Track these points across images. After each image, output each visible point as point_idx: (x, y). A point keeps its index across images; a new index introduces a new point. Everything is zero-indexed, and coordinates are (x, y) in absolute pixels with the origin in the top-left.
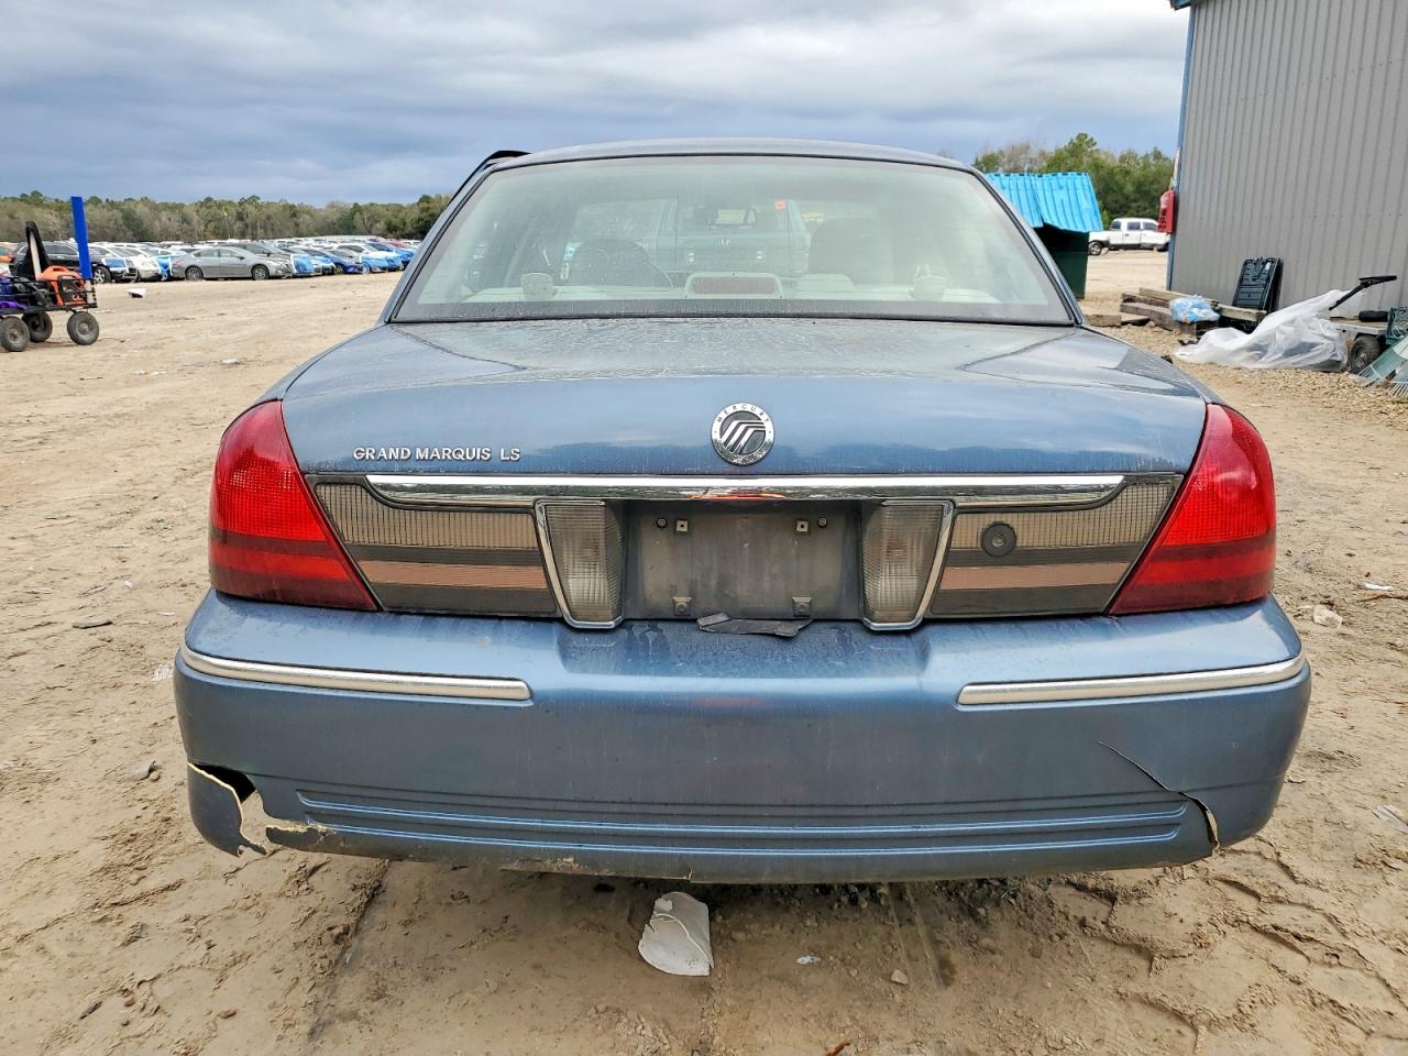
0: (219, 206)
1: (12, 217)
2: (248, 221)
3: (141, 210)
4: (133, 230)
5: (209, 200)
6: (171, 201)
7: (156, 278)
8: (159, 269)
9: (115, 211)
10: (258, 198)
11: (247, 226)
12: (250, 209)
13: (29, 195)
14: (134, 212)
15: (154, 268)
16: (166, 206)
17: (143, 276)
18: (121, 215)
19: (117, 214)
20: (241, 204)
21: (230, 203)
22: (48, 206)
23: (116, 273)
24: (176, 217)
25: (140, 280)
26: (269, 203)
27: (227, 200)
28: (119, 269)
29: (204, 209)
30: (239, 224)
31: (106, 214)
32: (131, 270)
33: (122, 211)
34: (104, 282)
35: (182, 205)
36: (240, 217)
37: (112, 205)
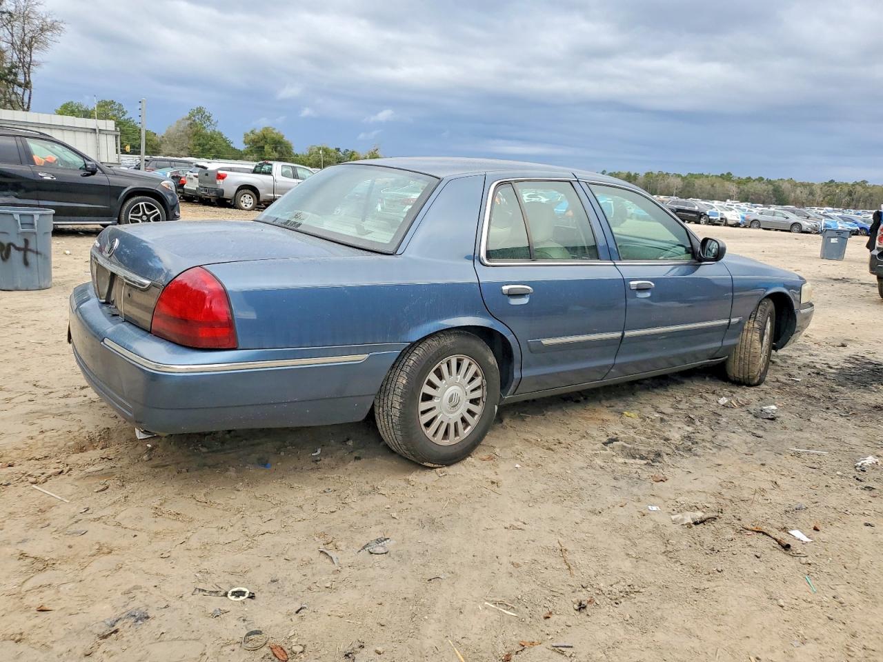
0: (837, 186)
1: (712, 186)
2: (855, 197)
3: (786, 186)
4: (776, 197)
5: (832, 181)
6: (806, 181)
7: (737, 225)
8: (740, 220)
9: (770, 186)
10: (867, 182)
11: (853, 200)
12: (859, 188)
13: (725, 174)
14: (781, 187)
15: (736, 219)
16: (803, 185)
17: (729, 223)
18: (773, 188)
19: (771, 187)
20: (853, 185)
21: (846, 184)
22: (733, 181)
23: (712, 219)
24: (807, 191)
25: (726, 225)
26: (874, 186)
27: (844, 182)
28: (714, 218)
29: (826, 187)
30: (848, 198)
31: (764, 187)
32: (722, 219)
33: (774, 186)
34: (705, 224)
35: (813, 184)
36: (850, 194)
37: (769, 182)
